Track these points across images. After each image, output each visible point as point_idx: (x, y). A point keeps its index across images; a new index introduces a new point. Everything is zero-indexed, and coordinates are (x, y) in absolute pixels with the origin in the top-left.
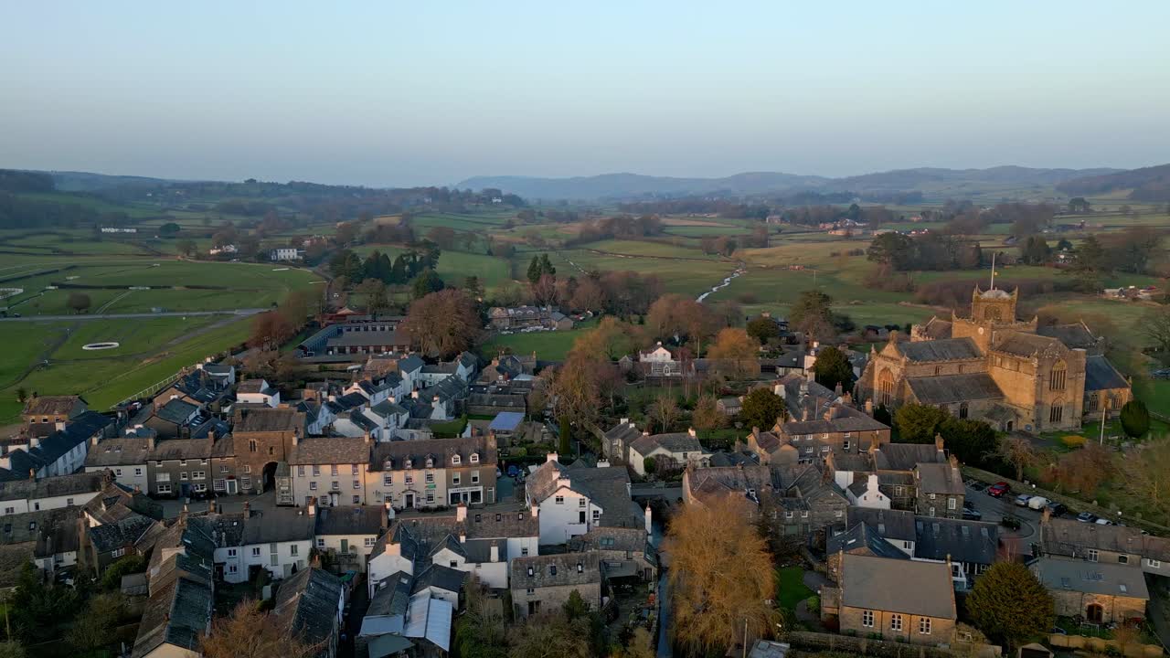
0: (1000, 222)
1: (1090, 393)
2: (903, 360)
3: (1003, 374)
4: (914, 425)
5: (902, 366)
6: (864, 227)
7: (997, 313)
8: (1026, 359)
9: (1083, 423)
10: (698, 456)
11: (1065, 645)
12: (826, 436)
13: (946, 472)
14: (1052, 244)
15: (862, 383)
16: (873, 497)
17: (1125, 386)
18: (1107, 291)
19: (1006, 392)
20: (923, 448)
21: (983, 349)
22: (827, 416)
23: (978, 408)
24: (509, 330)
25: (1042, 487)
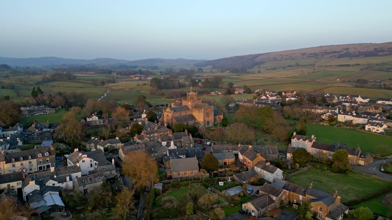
0: (181, 75)
1: (215, 117)
2: (172, 112)
3: (196, 114)
4: (178, 129)
5: (172, 114)
6: (144, 76)
7: (193, 98)
8: (201, 109)
9: (214, 125)
10: (120, 145)
11: (221, 171)
12: (156, 134)
13: (189, 138)
14: (197, 81)
15: (161, 120)
16: (172, 146)
17: (221, 115)
18: (212, 93)
19: (196, 118)
20: (182, 133)
21: (190, 108)
22: (156, 129)
23: (191, 123)
24: (28, 115)
25: (209, 140)
